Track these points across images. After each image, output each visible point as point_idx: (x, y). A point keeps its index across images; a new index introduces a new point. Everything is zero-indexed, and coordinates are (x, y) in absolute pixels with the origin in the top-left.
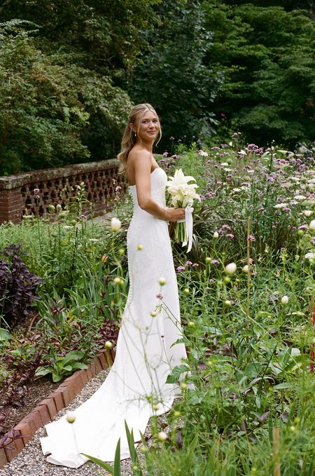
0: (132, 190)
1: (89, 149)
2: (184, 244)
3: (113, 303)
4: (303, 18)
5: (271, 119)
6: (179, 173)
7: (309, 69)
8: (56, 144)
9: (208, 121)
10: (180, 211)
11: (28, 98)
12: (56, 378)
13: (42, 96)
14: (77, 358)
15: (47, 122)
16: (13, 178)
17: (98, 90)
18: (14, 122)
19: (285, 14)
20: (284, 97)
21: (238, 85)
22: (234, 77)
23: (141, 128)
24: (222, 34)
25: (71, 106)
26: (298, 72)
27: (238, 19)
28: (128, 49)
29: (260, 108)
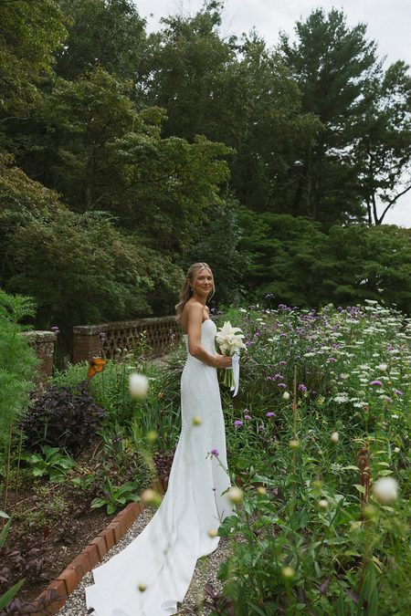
0: (185, 338)
1: (153, 308)
2: (232, 389)
3: (166, 435)
4: (305, 221)
5: (283, 291)
6: (227, 325)
7: (310, 256)
8: (128, 303)
9: (240, 291)
10: (228, 359)
11: (108, 266)
12: (110, 510)
13: (119, 267)
14: (130, 489)
15: (122, 286)
16: (95, 327)
17: (161, 266)
18: (96, 284)
19: (293, 219)
20: (293, 277)
21: (260, 266)
22: (258, 261)
23: (197, 283)
24: (249, 231)
25: (141, 275)
26: (303, 258)
27: (261, 221)
28: (183, 237)
29: (276, 283)
